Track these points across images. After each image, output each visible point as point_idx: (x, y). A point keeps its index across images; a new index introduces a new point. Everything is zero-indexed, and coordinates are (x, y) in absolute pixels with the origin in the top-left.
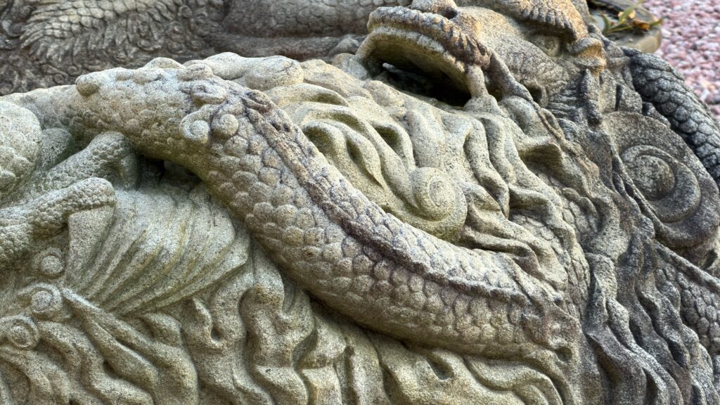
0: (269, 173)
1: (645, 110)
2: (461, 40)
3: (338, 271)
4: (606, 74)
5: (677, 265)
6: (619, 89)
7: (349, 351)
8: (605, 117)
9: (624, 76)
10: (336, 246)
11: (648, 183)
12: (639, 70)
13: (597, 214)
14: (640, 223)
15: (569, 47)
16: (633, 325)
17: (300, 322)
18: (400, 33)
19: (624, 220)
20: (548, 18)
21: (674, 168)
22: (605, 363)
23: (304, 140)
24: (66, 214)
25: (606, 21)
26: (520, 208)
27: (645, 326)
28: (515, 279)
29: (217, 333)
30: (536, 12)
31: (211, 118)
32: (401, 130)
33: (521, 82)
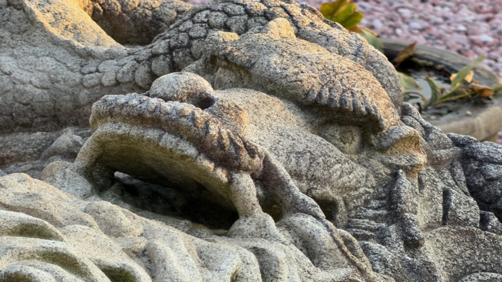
1: (484, 221)
2: (221, 138)
4: (428, 174)
6: (446, 194)
8: (429, 234)
9: (453, 174)
12: (474, 165)
15: (374, 141)
18: (135, 131)
20: (343, 101)
25: (433, 87)
30: (326, 93)
32: (139, 270)
33: (308, 192)
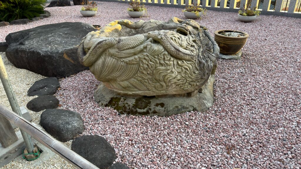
0: (167, 42)
1: (205, 36)
2: (187, 29)
3: (173, 52)
5: (208, 52)
6: (203, 34)
7: (174, 60)
8: (201, 37)
10: (173, 49)
11: (205, 44)
12: (205, 32)
13: (200, 47)
14: (204, 48)
15: (198, 30)
16: (203, 58)
17: (169, 57)
18: (180, 28)
19: (202, 47)
20: (196, 27)
21: (208, 42)
22: (199, 62)
23: (170, 39)
24: (147, 46)
26: (192, 46)
27: (204, 58)
28: (191, 53)
29: (161, 58)
30: (194, 26)
31: (161, 36)
32: (180, 38)
33: (193, 33)
